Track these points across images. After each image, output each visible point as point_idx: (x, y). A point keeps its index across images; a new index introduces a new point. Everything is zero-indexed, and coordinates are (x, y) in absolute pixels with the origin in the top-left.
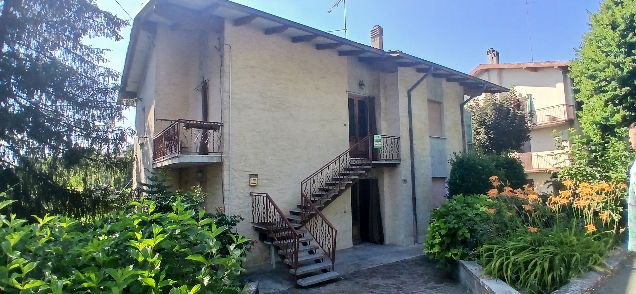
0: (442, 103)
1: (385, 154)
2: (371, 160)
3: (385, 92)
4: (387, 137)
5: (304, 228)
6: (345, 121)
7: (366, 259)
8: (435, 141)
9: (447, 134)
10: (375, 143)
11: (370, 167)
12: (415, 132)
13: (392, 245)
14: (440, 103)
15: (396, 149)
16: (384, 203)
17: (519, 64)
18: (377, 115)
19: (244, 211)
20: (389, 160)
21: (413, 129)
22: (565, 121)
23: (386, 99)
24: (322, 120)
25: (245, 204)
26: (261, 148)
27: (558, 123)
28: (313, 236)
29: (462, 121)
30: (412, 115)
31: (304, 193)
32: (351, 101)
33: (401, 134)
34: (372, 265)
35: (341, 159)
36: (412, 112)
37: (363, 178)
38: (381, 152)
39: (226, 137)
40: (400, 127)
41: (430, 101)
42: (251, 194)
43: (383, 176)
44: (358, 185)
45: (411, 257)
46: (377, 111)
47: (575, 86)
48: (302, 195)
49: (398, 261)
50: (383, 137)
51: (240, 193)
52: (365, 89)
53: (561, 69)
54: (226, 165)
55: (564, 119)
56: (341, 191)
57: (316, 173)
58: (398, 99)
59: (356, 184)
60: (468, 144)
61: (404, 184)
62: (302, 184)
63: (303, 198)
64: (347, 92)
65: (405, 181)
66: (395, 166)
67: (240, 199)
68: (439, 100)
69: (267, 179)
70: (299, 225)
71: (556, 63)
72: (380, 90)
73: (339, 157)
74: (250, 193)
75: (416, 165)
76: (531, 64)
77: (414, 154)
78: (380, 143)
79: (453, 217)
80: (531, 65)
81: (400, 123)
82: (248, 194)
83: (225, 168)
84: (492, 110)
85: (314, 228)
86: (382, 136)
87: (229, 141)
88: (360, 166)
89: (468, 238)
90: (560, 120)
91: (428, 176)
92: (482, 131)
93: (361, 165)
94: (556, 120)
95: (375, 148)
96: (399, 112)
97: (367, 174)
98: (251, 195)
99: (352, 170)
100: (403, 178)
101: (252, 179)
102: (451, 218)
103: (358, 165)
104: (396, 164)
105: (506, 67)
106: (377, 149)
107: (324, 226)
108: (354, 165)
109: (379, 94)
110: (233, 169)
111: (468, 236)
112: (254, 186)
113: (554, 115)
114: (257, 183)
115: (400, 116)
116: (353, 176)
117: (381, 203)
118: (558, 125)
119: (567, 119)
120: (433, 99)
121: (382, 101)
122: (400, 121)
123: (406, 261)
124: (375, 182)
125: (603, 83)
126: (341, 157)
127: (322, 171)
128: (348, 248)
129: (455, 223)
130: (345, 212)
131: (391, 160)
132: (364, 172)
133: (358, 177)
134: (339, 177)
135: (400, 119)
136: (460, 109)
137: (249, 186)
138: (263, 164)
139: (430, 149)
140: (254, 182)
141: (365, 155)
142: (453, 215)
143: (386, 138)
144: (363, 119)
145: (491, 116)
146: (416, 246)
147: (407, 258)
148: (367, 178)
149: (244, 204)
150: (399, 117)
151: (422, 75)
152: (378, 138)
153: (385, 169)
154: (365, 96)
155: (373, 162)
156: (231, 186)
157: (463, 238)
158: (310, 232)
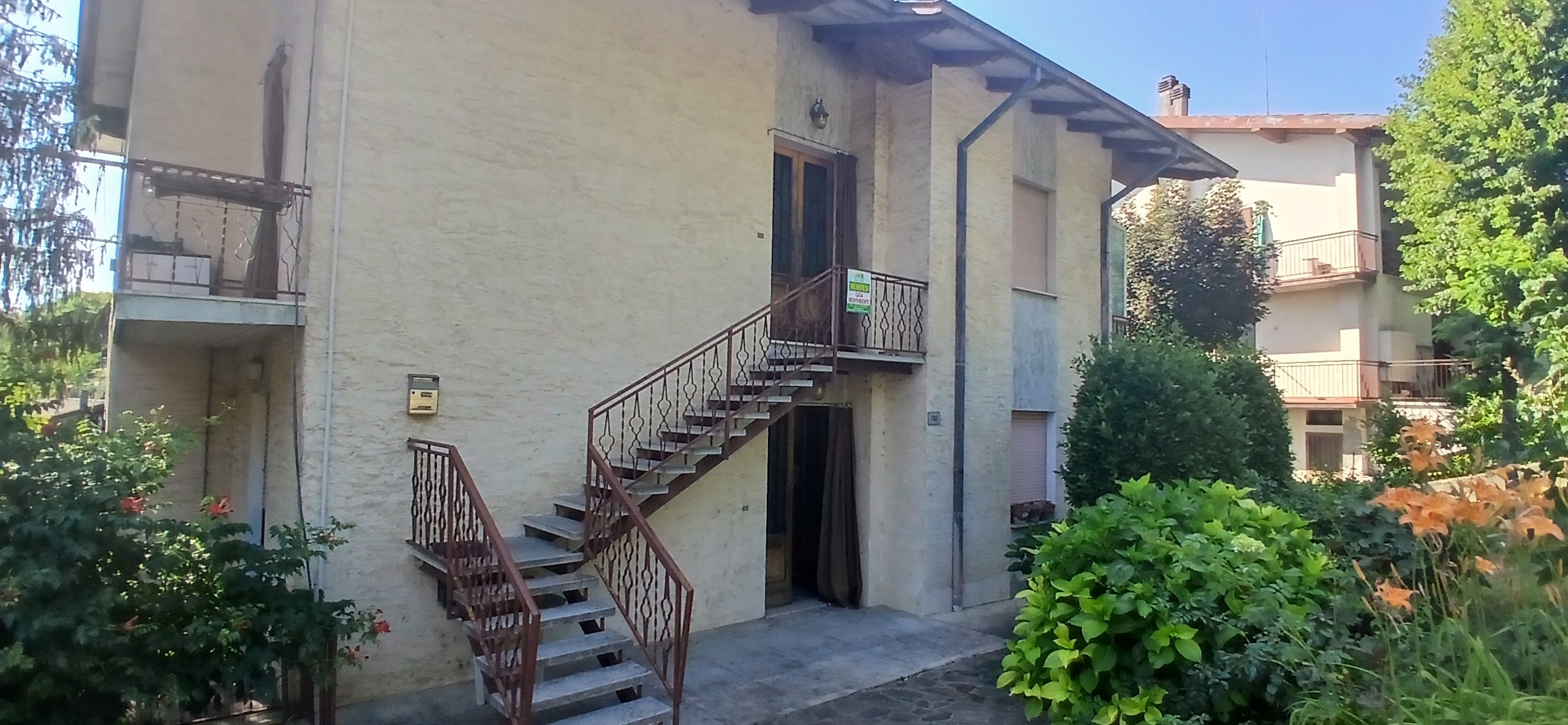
0: (1055, 191)
1: (879, 332)
2: (833, 349)
3: (890, 142)
4: (888, 279)
5: (589, 569)
6: (760, 223)
7: (799, 665)
8: (1029, 303)
9: (1060, 286)
10: (851, 294)
11: (830, 369)
12: (973, 271)
13: (886, 612)
14: (1046, 193)
15: (914, 319)
16: (869, 482)
17: (1244, 119)
18: (861, 214)
19: (380, 504)
20: (891, 352)
21: (967, 262)
22: (1353, 276)
23: (890, 168)
24: (686, 214)
25: (388, 479)
26: (458, 286)
27: (1335, 279)
28: (616, 598)
29: (1104, 252)
30: (967, 219)
31: (599, 449)
32: (782, 164)
33: (931, 274)
34: (817, 693)
35: (737, 339)
36: (968, 211)
37: (807, 402)
38: (867, 324)
39: (320, 238)
40: (931, 253)
41: (1020, 183)
42: (411, 444)
43: (869, 399)
44: (792, 424)
45: (944, 661)
46: (862, 199)
47: (1393, 181)
48: (592, 455)
49: (902, 679)
50: (877, 279)
51: (370, 439)
52: (827, 130)
53: (1352, 138)
54: (314, 339)
55: (1353, 270)
56: (733, 445)
57: (646, 381)
58: (929, 163)
59: (784, 420)
60: (1113, 321)
61: (930, 429)
62: (592, 417)
63: (593, 465)
64: (772, 133)
65: (935, 419)
66: (907, 370)
67: (368, 460)
68: (1046, 184)
69: (477, 395)
70: (575, 557)
71: (1342, 120)
72: (874, 135)
73: (729, 331)
74: (410, 440)
75: (969, 373)
76: (1274, 119)
77: (967, 337)
78: (867, 296)
79: (1129, 570)
80: (1274, 122)
81: (931, 239)
82: (399, 445)
83: (312, 348)
84: (1173, 234)
85: (622, 574)
86: (874, 276)
87: (332, 251)
88: (798, 367)
89: (1192, 665)
90: (1340, 271)
91: (1001, 405)
92: (1143, 289)
93: (800, 362)
94: (1328, 272)
95: (848, 310)
96: (929, 206)
97: (820, 390)
98: (410, 447)
99: (770, 376)
100: (929, 409)
101: (418, 392)
102: (1119, 572)
103: (791, 362)
104: (911, 364)
105: (1207, 125)
106: (857, 314)
107: (653, 570)
108: (780, 362)
109: (871, 149)
110: (344, 353)
111: (1193, 652)
112: (423, 417)
113: (1324, 260)
114: (434, 407)
115: (931, 219)
116: (773, 394)
117: (860, 479)
118: (1333, 285)
119: (1358, 270)
120: (1030, 178)
121: (880, 171)
122: (931, 233)
123: (926, 679)
124: (846, 416)
125: (1485, 172)
126: (738, 331)
127: (666, 374)
128: (748, 619)
129: (1138, 597)
130: (745, 508)
131: (897, 353)
132: (810, 384)
133: (789, 400)
134: (728, 397)
135: (932, 228)
136: (1099, 216)
137: (404, 419)
138: (463, 342)
139: (1011, 327)
140: (425, 402)
141: (816, 333)
142: (1128, 560)
143: (886, 281)
144: (817, 224)
145: (1171, 248)
146: (958, 616)
147: (932, 665)
148: (819, 404)
149: (382, 480)
150: (928, 220)
151: (1001, 98)
152: (859, 280)
153: (877, 380)
154: (827, 149)
155: (840, 355)
156: (332, 413)
157: (1169, 659)
158: (609, 584)
